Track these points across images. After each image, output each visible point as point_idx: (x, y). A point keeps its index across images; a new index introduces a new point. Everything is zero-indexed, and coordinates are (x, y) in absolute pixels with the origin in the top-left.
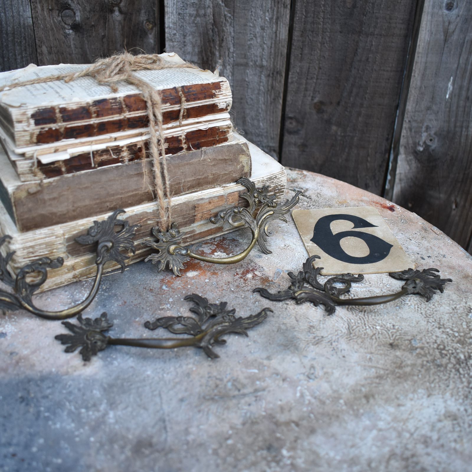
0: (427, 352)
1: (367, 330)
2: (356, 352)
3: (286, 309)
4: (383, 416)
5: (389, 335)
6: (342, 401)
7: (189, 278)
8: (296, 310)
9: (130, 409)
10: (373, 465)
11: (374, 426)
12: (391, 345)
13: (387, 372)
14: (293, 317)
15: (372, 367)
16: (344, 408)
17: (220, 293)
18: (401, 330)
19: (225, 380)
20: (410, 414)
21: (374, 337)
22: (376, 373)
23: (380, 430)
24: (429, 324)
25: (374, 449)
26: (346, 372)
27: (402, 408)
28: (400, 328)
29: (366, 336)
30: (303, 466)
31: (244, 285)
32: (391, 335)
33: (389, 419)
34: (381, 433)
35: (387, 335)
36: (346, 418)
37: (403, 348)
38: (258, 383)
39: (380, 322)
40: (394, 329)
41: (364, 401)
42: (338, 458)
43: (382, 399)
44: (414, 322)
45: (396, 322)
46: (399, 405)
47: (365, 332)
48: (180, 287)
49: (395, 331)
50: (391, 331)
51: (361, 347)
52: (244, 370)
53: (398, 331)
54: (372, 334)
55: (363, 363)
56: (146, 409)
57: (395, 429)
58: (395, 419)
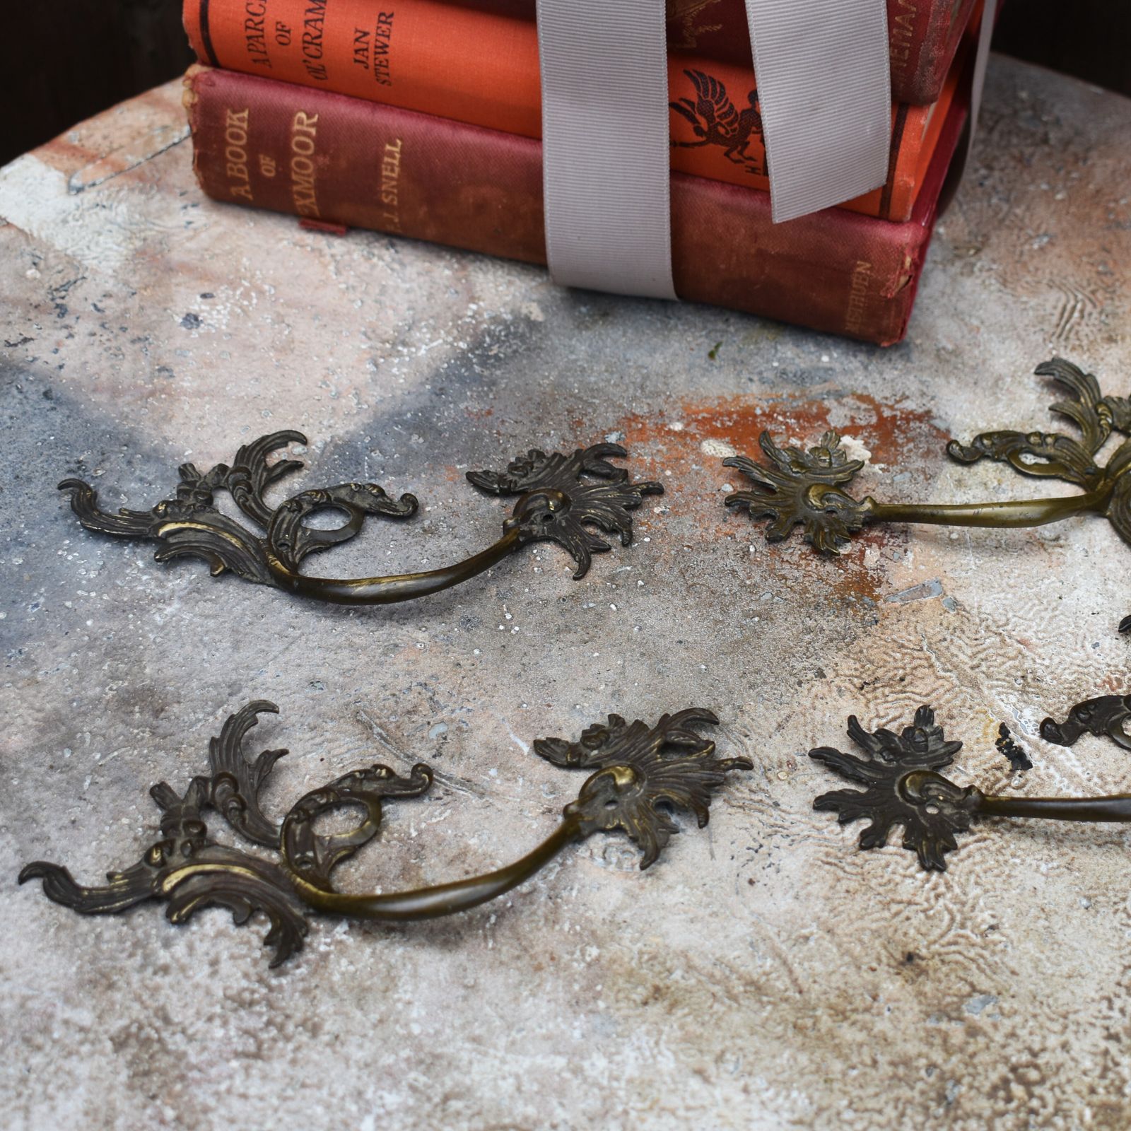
0: (971, 1049)
1: (909, 881)
2: (797, 898)
3: (800, 683)
4: (629, 1053)
5: (942, 936)
6: (594, 952)
7: (699, 454)
8: (818, 703)
9: (211, 623)
10: (455, 1105)
11: (577, 1054)
12: (910, 957)
13: (790, 993)
14: (786, 711)
15: (778, 955)
16: (579, 967)
17: (711, 538)
18: (993, 953)
19: (444, 714)
20: (688, 1109)
21: (895, 908)
22: (767, 974)
23: (577, 1071)
24: (1105, 1004)
25: (508, 1085)
26: (702, 912)
27: (695, 1084)
28: (1001, 947)
29: (881, 890)
30: (336, 977)
31: (796, 558)
32: (950, 936)
33: (631, 1070)
34: (567, 1075)
35: (937, 932)
36: (548, 987)
37: (928, 988)
38: (493, 772)
39: (974, 891)
40: (983, 935)
41: (640, 993)
42: (416, 1029)
43: (682, 1027)
44: (1065, 968)
45: (1013, 927)
46: (699, 1072)
47: (898, 878)
48: (648, 459)
49: (978, 940)
50: (968, 932)
51: (827, 899)
52: (507, 727)
53: (983, 948)
54: (905, 898)
55: (772, 932)
56: (236, 646)
57: (608, 1098)
58: (642, 1087)
